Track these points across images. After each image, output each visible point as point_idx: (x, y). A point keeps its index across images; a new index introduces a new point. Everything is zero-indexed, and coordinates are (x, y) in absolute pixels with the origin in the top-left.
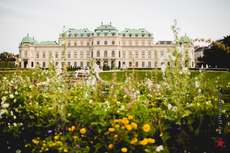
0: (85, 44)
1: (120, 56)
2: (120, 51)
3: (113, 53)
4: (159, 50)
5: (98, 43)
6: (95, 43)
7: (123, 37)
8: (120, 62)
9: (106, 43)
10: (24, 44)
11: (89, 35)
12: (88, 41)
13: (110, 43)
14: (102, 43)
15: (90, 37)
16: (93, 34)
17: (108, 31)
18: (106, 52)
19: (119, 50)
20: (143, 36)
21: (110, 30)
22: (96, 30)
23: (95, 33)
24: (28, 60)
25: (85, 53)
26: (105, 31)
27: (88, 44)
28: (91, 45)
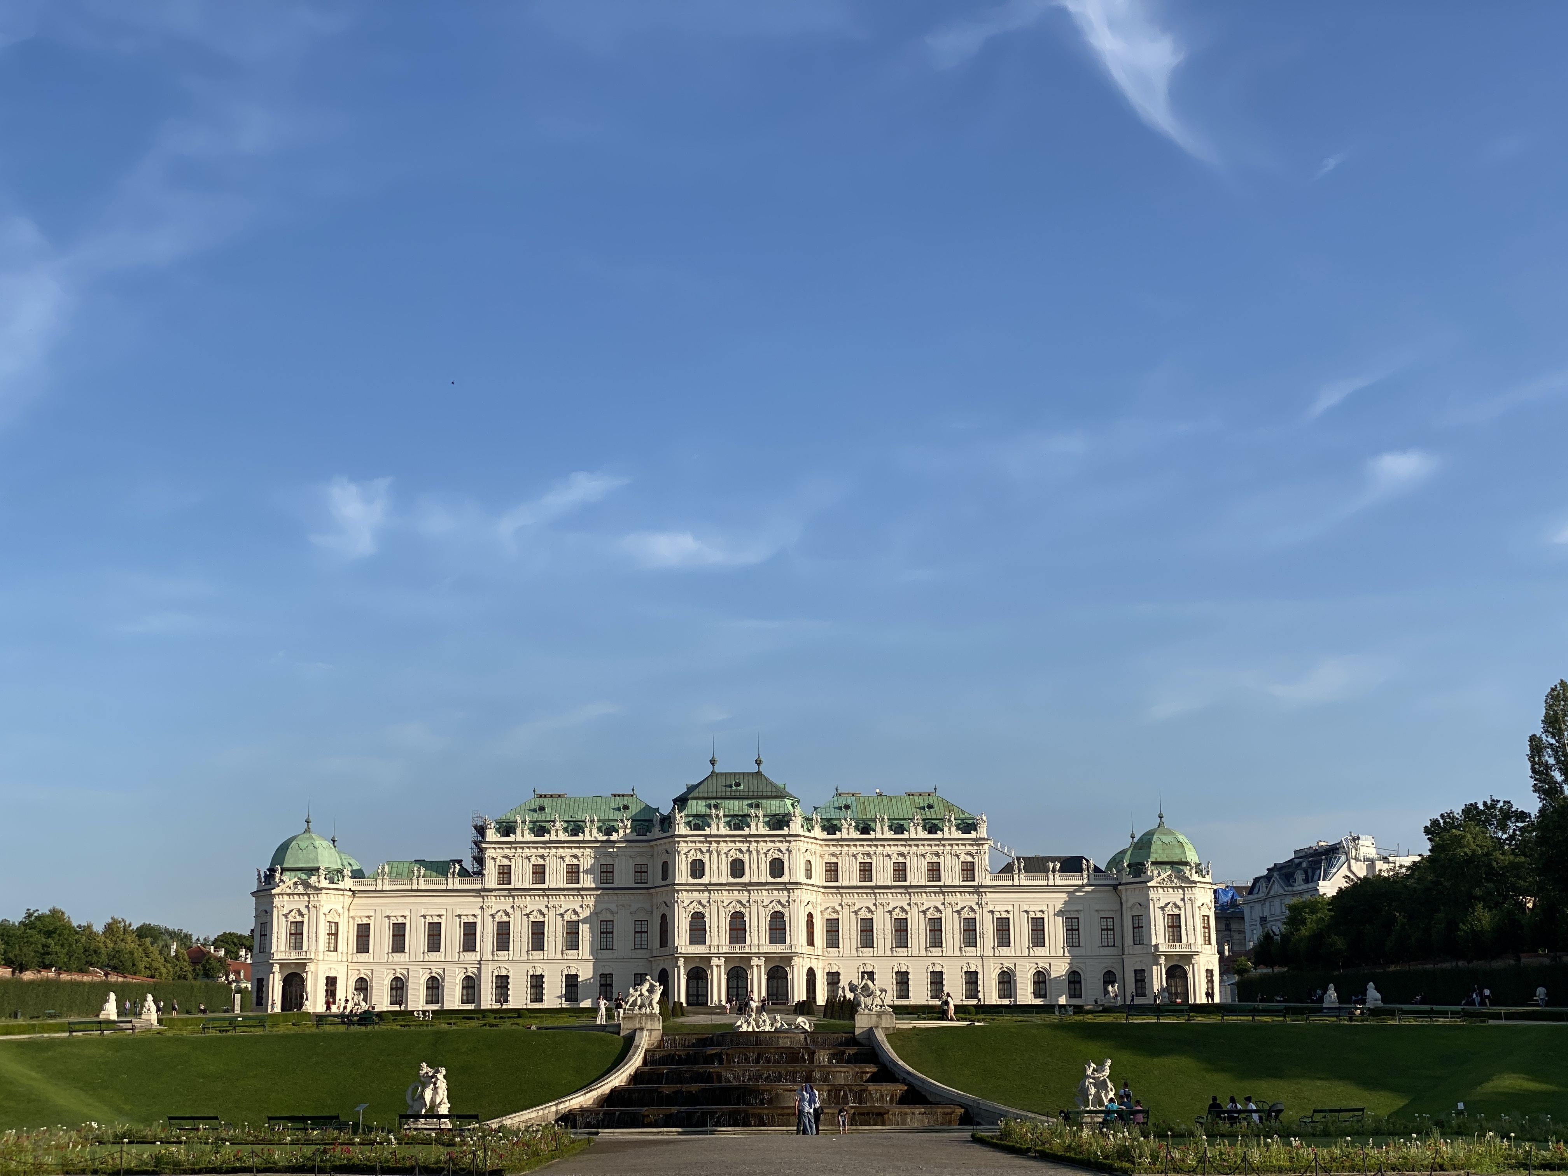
0: (624, 875)
1: (811, 942)
2: (810, 916)
3: (777, 923)
4: (1018, 906)
5: (697, 869)
6: (681, 872)
7: (824, 835)
8: (811, 975)
9: (737, 868)
11: (643, 826)
12: (639, 861)
13: (757, 869)
14: (717, 869)
15: (649, 836)
16: (666, 821)
17: (747, 807)
18: (738, 923)
19: (810, 909)
20: (930, 833)
21: (757, 799)
22: (681, 802)
23: (679, 817)
24: (310, 967)
25: (624, 927)
26: (734, 806)
27: (640, 875)
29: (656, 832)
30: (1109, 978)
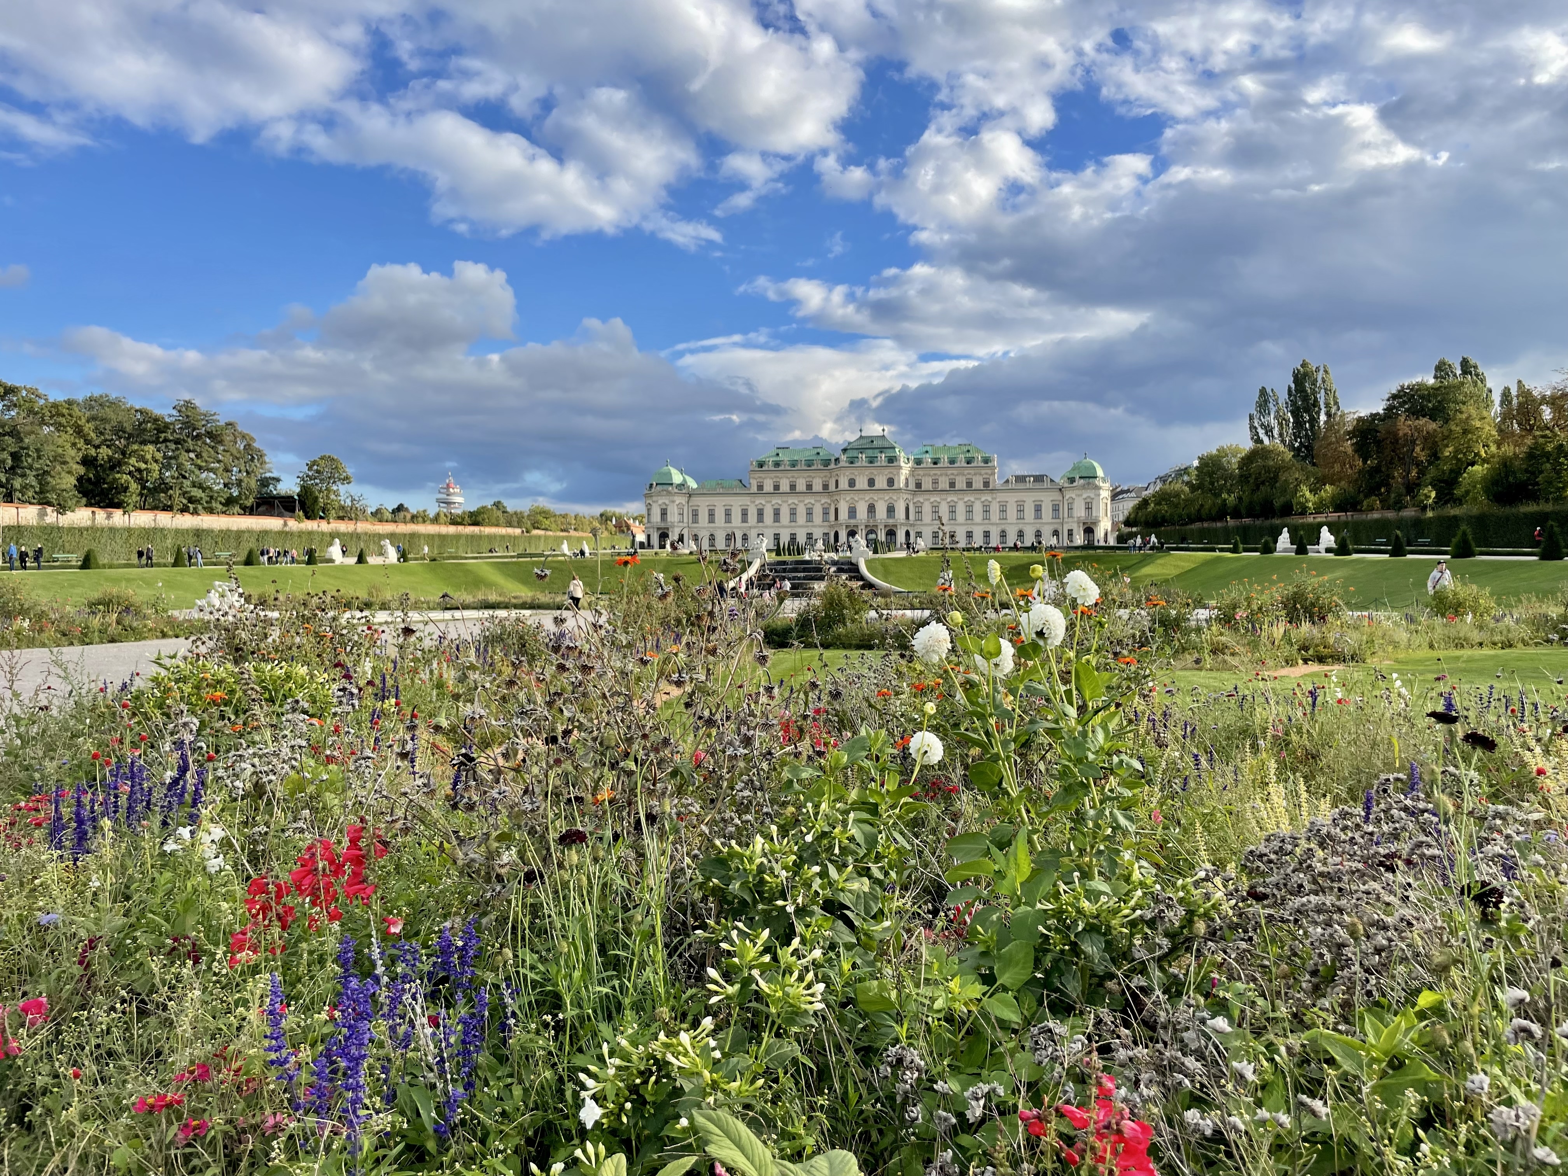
0: (817, 486)
1: (907, 517)
2: (907, 505)
3: (891, 510)
4: (1011, 499)
5: (852, 483)
6: (844, 484)
7: (915, 466)
8: (908, 534)
9: (871, 482)
10: (659, 488)
11: (826, 463)
12: (824, 479)
13: (881, 482)
14: (862, 483)
15: (829, 467)
16: (837, 460)
17: (877, 453)
18: (871, 509)
19: (907, 502)
20: (968, 464)
21: (882, 449)
22: (845, 450)
23: (843, 458)
24: (672, 529)
25: (818, 511)
26: (870, 453)
27: (826, 487)
28: (832, 487)
29: (832, 466)
30: (1056, 533)
